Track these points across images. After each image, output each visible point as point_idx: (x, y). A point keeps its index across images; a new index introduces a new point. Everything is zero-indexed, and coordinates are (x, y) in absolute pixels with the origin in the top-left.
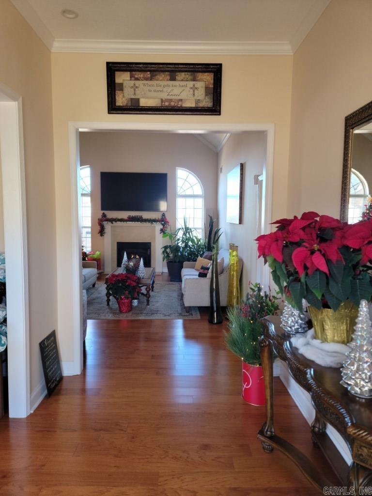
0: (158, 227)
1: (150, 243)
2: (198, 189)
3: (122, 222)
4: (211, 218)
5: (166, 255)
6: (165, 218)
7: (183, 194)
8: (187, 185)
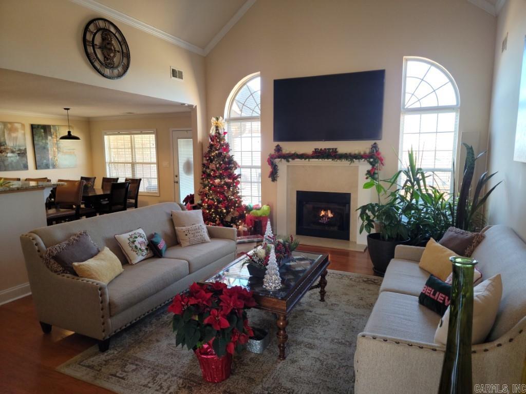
0: (364, 167)
1: (349, 195)
2: (449, 95)
3: (303, 160)
4: (470, 151)
5: (366, 222)
6: (377, 151)
7: (417, 105)
8: (424, 89)
